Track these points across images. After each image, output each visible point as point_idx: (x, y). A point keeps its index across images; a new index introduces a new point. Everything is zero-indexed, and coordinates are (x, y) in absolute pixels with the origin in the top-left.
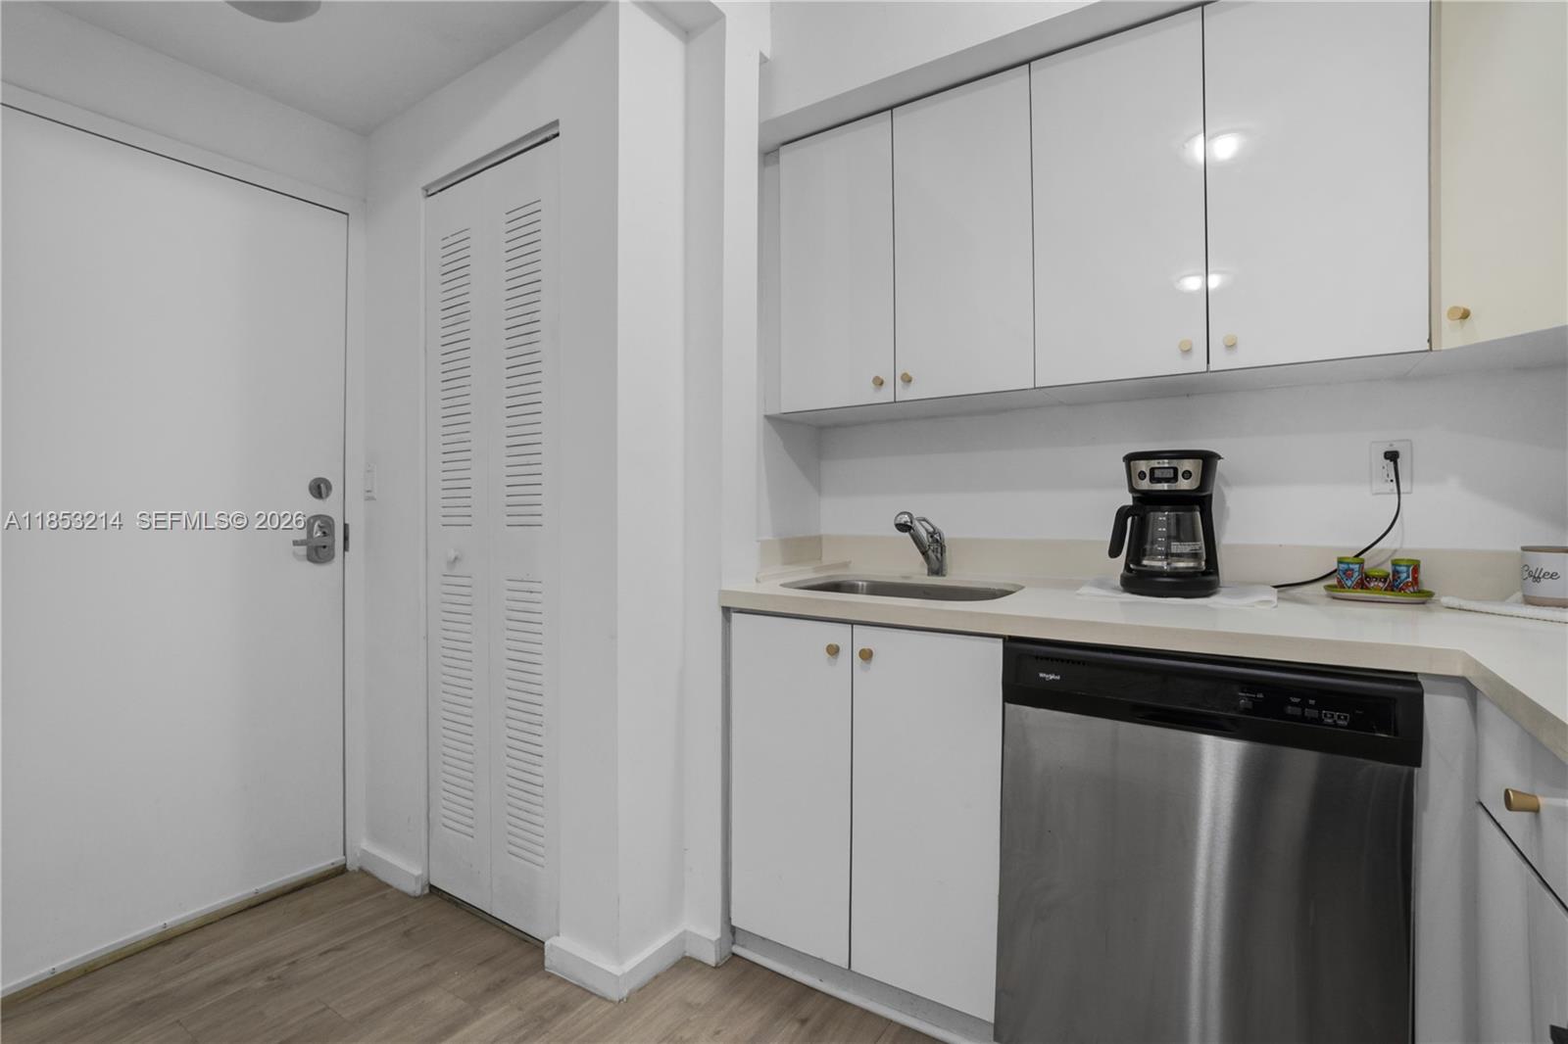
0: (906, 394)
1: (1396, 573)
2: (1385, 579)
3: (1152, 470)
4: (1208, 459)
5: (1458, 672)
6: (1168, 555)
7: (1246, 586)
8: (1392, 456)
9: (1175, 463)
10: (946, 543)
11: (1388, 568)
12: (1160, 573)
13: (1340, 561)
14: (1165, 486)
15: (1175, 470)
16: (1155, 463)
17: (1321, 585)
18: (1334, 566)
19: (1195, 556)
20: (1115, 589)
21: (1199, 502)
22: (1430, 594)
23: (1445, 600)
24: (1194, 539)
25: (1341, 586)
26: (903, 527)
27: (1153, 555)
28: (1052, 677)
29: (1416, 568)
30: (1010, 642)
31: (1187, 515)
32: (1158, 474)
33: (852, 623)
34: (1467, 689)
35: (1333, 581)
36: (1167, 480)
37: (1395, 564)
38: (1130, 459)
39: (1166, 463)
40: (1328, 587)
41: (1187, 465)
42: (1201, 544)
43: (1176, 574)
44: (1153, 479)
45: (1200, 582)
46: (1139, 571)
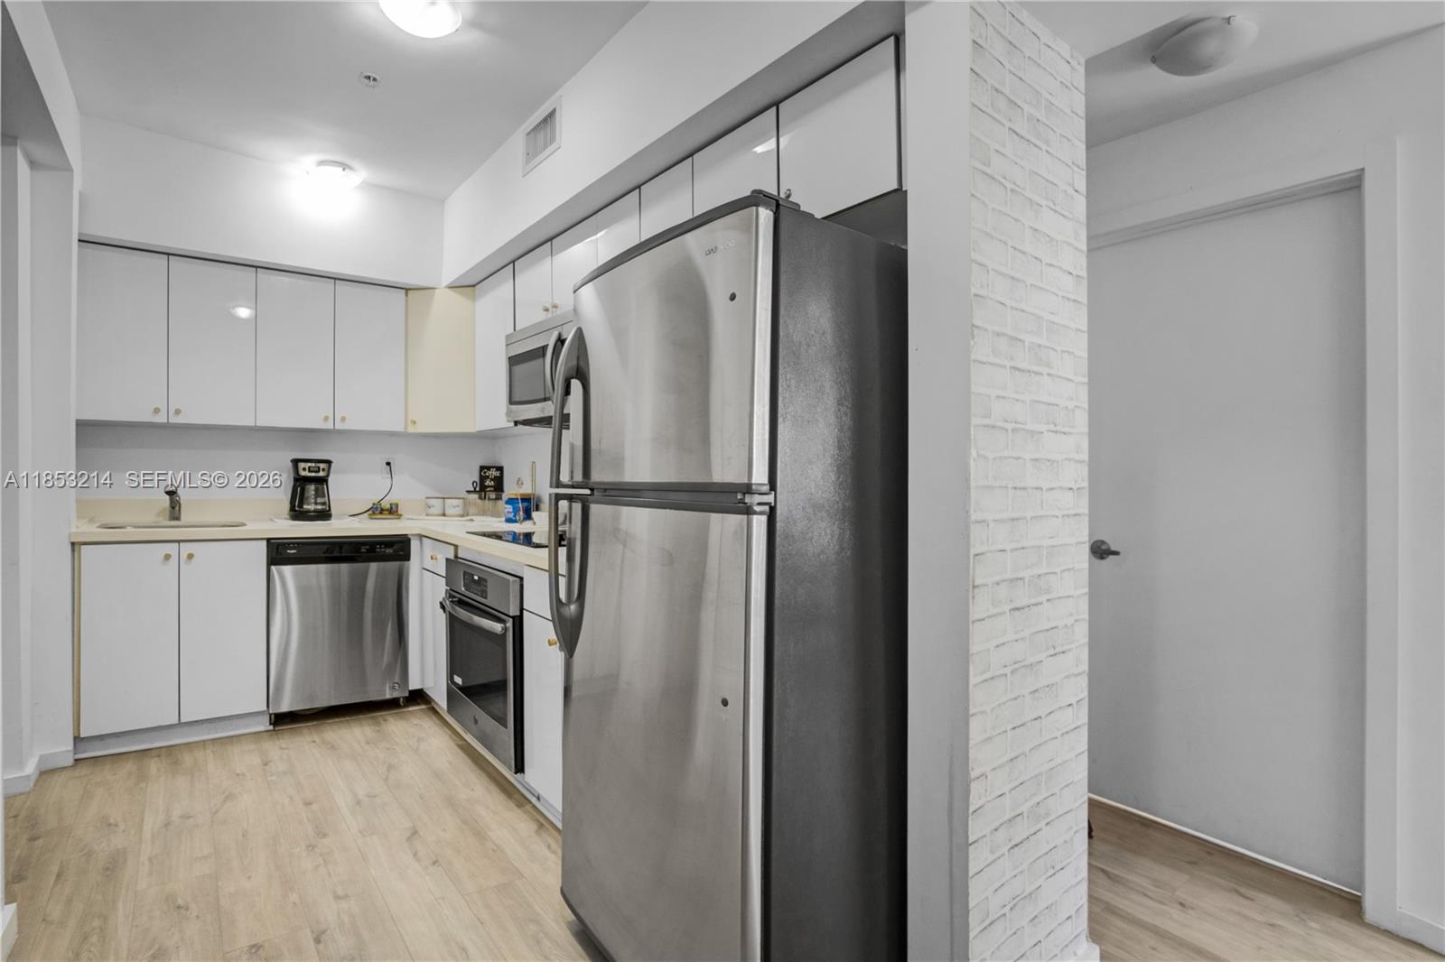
0: (174, 420)
1: (391, 508)
2: (387, 510)
3: (309, 467)
4: (329, 462)
5: (417, 532)
6: (316, 504)
7: (340, 517)
8: (388, 464)
9: (318, 465)
10: (182, 502)
11: (388, 506)
12: (309, 511)
13: (374, 504)
14: (313, 474)
15: (319, 468)
16: (310, 464)
17: (365, 514)
18: (371, 506)
19: (324, 504)
20: (286, 519)
21: (323, 481)
22: (401, 515)
23: (407, 516)
24: (324, 496)
25: (374, 513)
26: (171, 493)
27: (308, 504)
28: (293, 551)
29: (397, 505)
30: (268, 540)
31: (320, 486)
32: (311, 469)
33: (179, 542)
34: (421, 537)
35: (370, 512)
36: (316, 472)
37: (391, 504)
38: (296, 462)
39: (313, 465)
40: (370, 515)
41: (322, 466)
42: (327, 499)
43: (314, 511)
44: (310, 471)
45: (324, 515)
46: (300, 511)
